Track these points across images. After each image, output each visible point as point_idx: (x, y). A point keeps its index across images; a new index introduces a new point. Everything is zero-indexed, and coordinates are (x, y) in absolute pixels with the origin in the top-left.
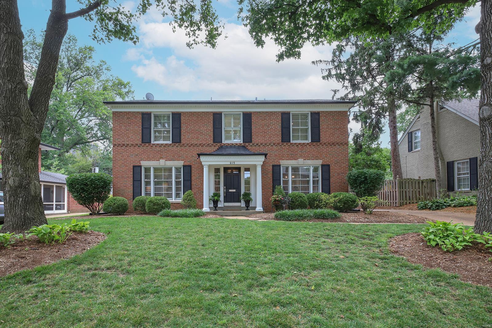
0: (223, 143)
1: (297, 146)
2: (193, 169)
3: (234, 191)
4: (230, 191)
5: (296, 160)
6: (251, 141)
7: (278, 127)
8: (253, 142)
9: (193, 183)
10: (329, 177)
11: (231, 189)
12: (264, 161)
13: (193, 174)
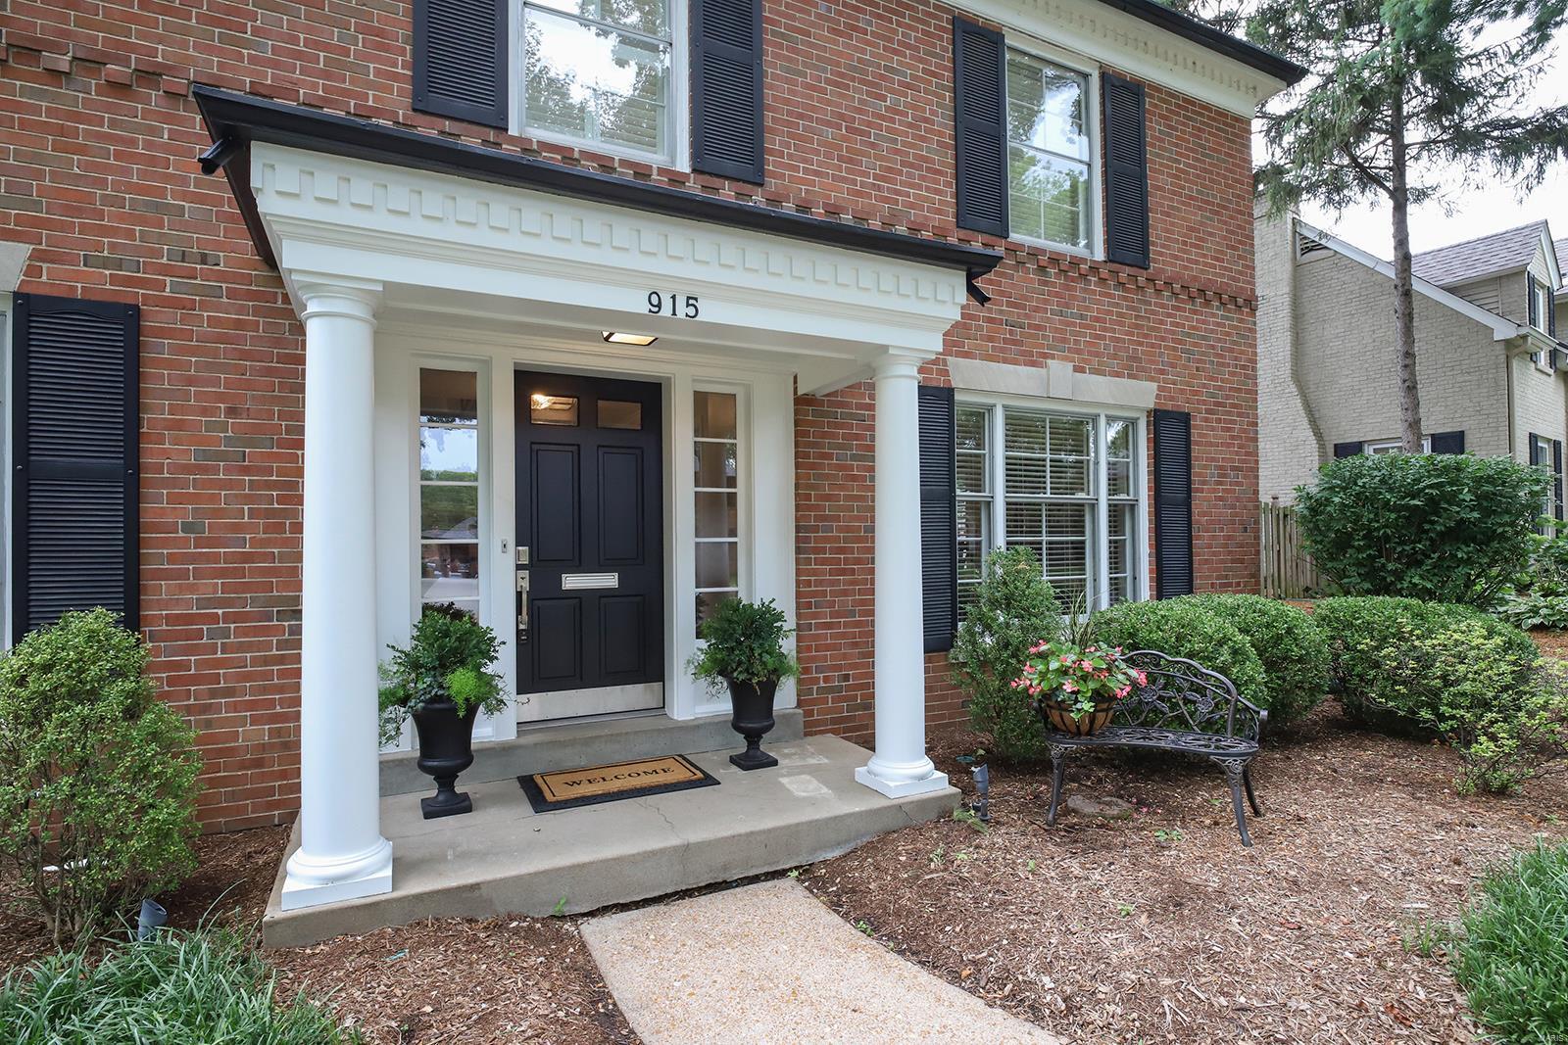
0: (513, 131)
1: (1042, 269)
2: (159, 350)
3: (609, 581)
4: (571, 582)
5: (1033, 364)
6: (761, 171)
7: (933, 113)
8: (772, 183)
9: (157, 506)
10: (1189, 490)
11: (579, 568)
12: (956, 325)
13: (156, 413)
